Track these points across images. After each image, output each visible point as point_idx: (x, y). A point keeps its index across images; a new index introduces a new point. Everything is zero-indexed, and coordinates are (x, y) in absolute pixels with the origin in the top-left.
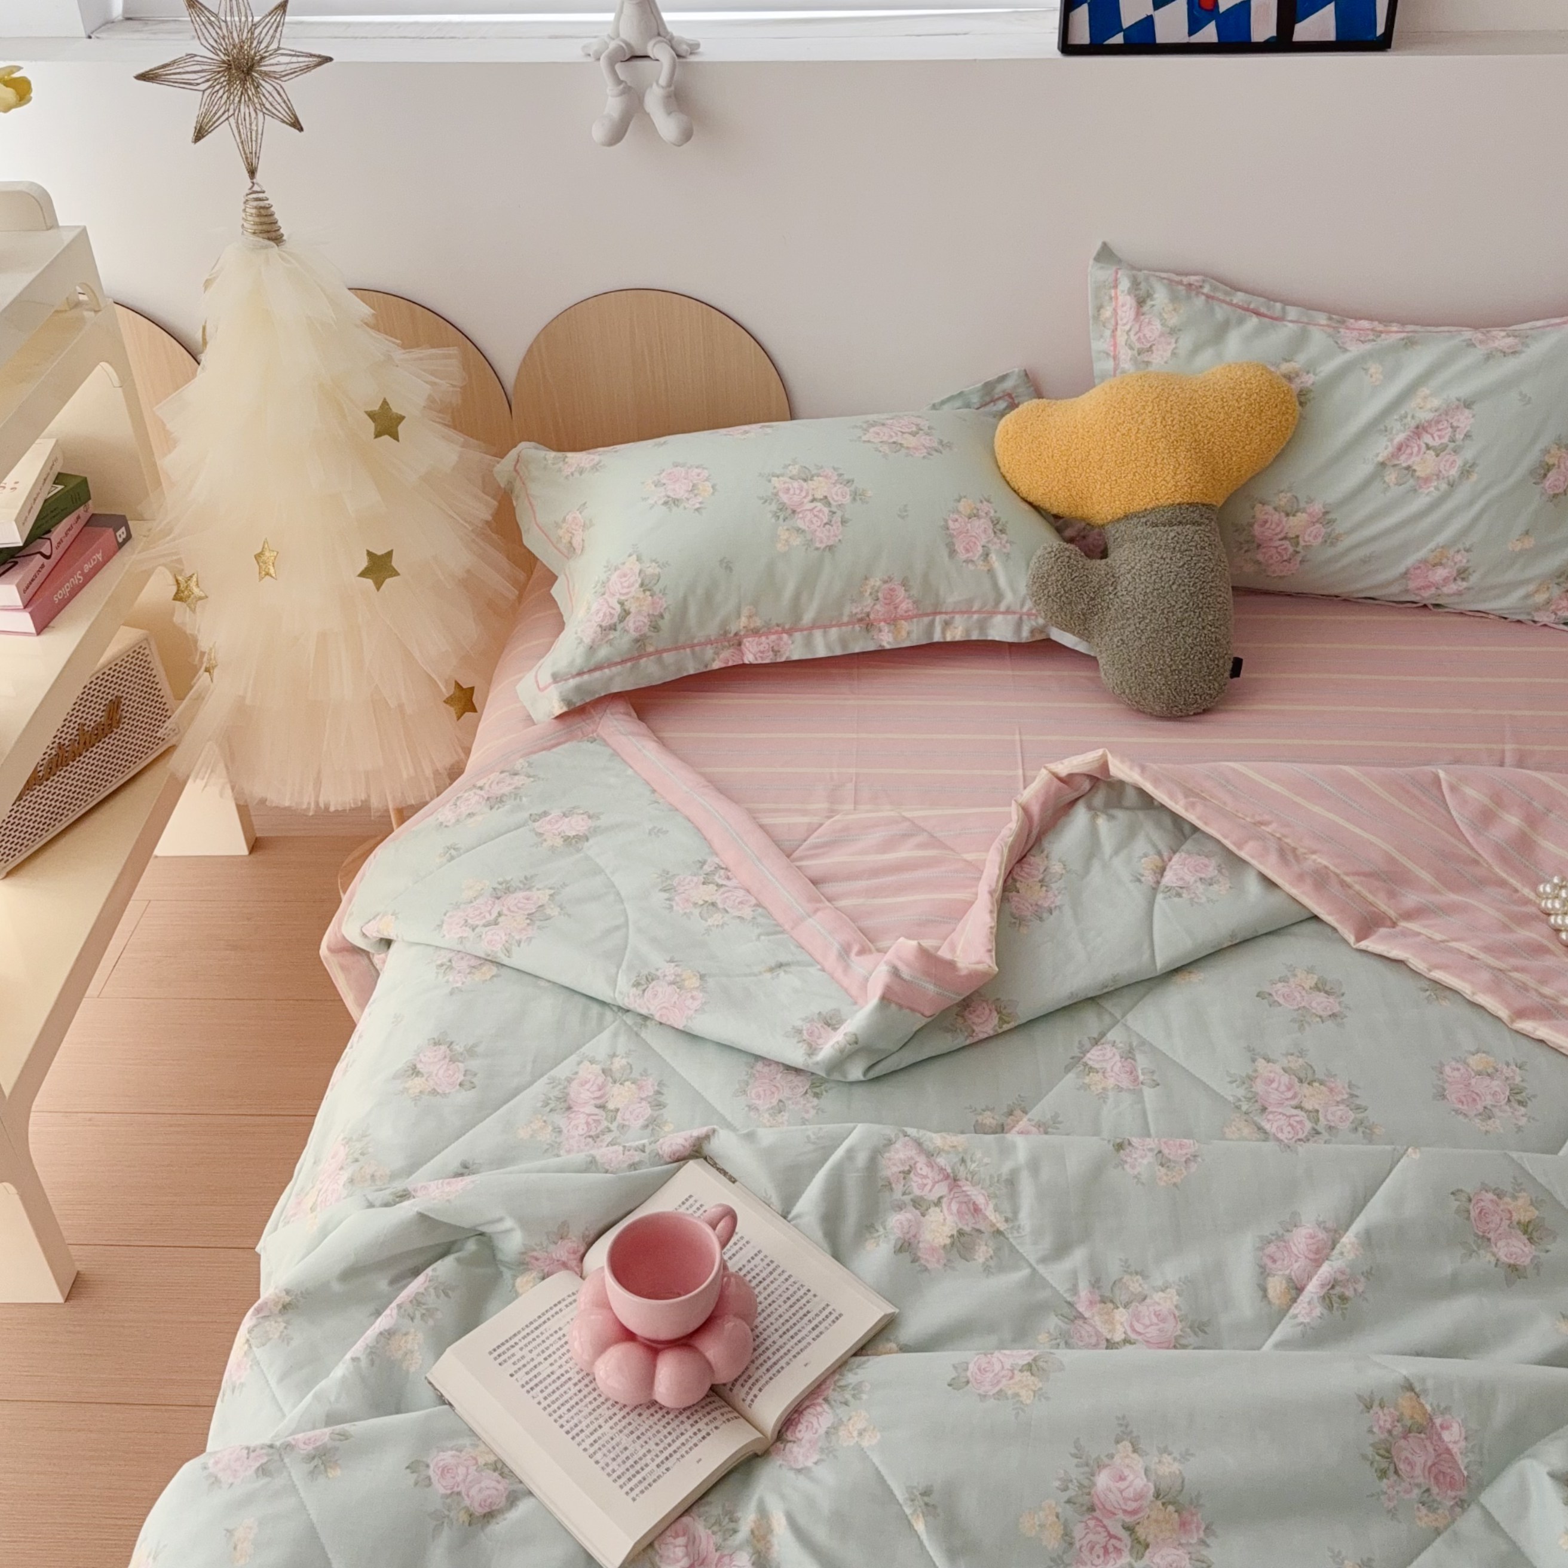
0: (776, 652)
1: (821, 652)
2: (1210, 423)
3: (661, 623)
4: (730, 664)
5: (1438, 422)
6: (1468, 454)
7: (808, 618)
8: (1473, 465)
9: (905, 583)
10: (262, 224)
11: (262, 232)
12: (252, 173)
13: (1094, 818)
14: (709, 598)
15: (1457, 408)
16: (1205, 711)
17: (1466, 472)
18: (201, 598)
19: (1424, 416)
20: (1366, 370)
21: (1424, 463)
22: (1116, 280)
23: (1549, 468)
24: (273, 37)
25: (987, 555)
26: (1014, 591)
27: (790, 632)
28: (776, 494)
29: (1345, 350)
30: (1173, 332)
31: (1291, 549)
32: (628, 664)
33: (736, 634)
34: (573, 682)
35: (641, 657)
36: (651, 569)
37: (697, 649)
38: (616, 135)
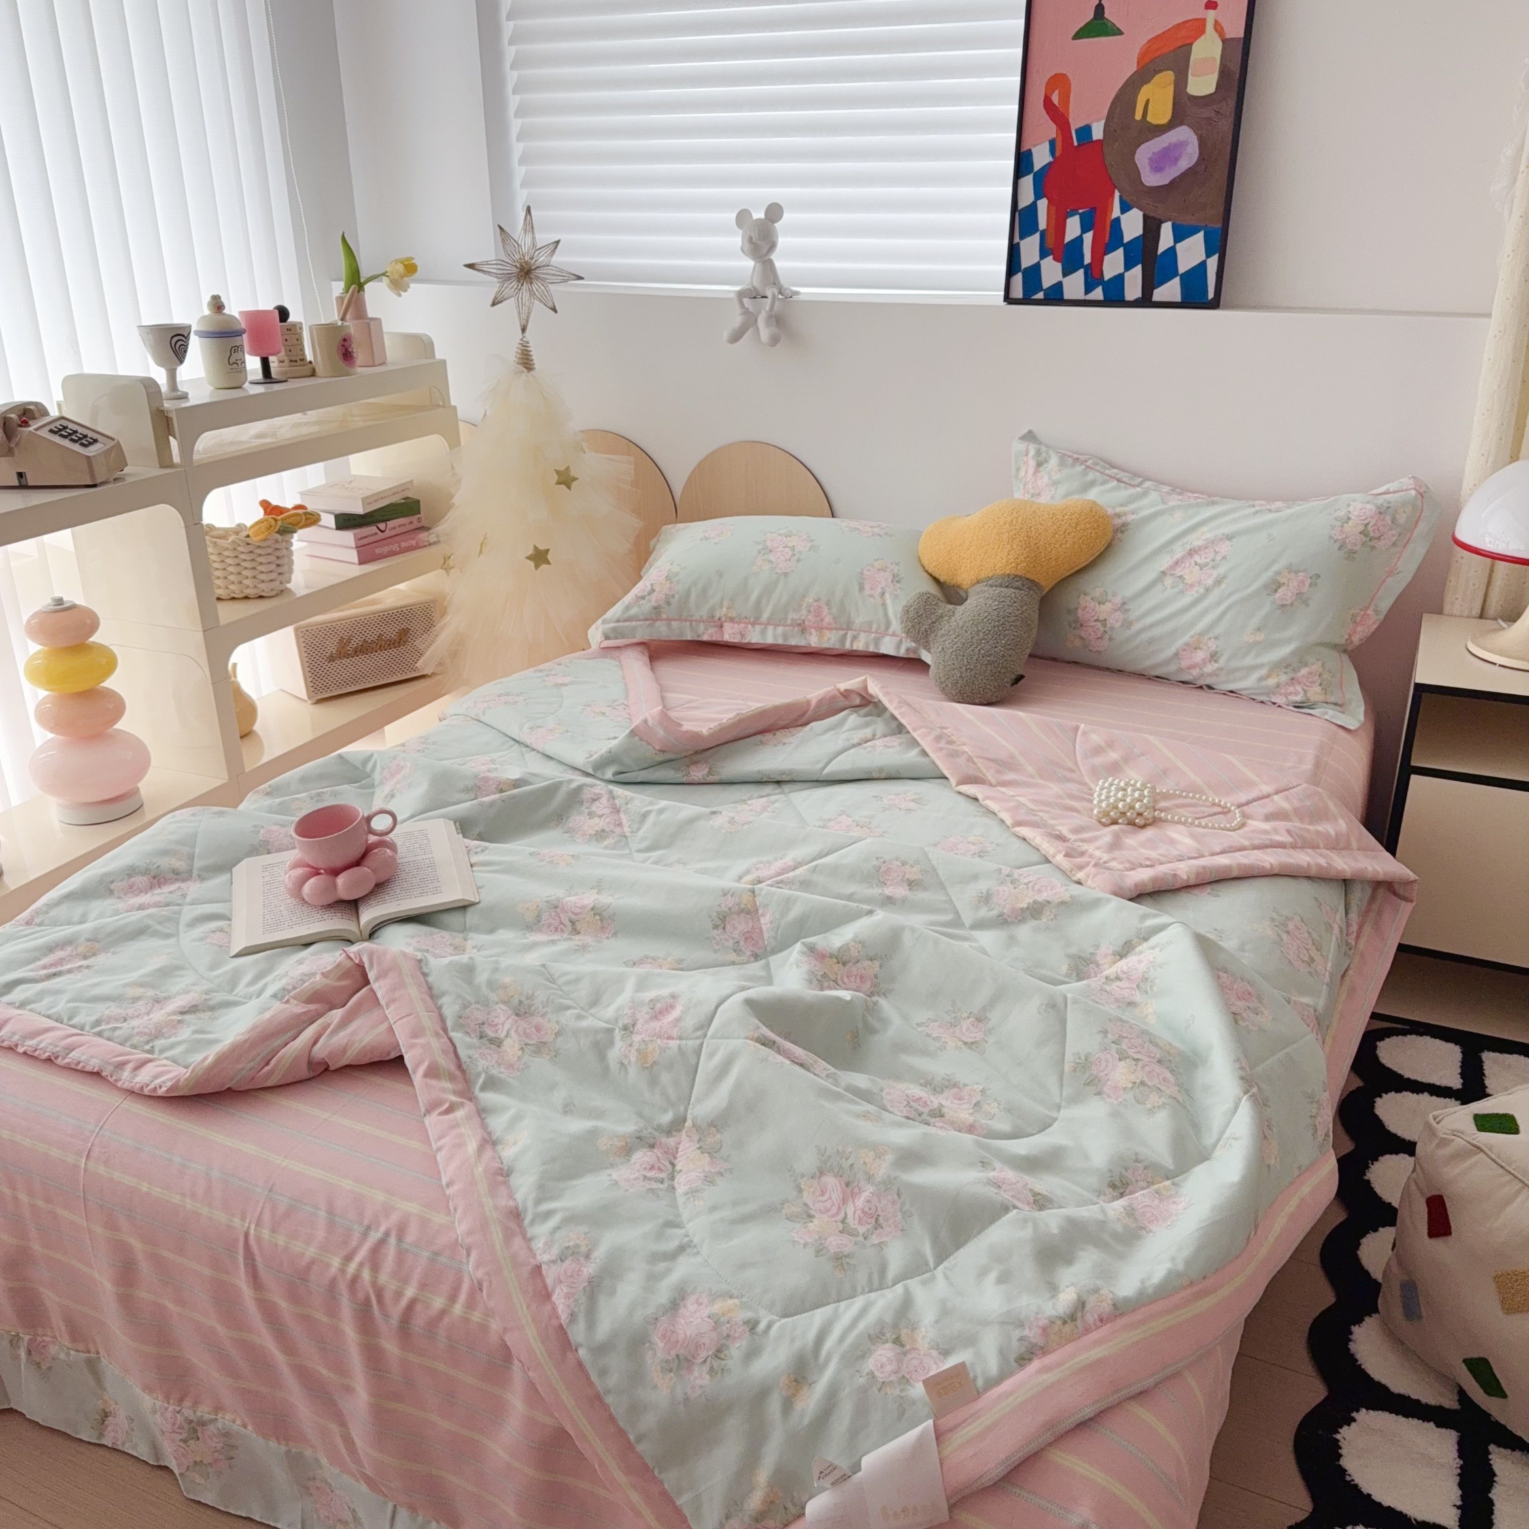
0: (743, 636)
3: (672, 600)
4: (714, 638)
5: (1206, 548)
6: (1221, 570)
7: (765, 616)
8: (1224, 577)
9: (828, 604)
10: (522, 359)
11: (524, 363)
14: (704, 591)
15: (1221, 539)
17: (1218, 582)
19: (1197, 543)
20: (1173, 515)
21: (1190, 573)
22: (1028, 450)
23: (1280, 585)
24: (547, 258)
25: (884, 593)
27: (753, 624)
28: (765, 541)
29: (1166, 504)
30: (1055, 483)
31: (1102, 629)
32: (648, 622)
33: (719, 619)
34: (612, 625)
35: (657, 620)
36: (675, 569)
37: (694, 623)
38: (736, 337)
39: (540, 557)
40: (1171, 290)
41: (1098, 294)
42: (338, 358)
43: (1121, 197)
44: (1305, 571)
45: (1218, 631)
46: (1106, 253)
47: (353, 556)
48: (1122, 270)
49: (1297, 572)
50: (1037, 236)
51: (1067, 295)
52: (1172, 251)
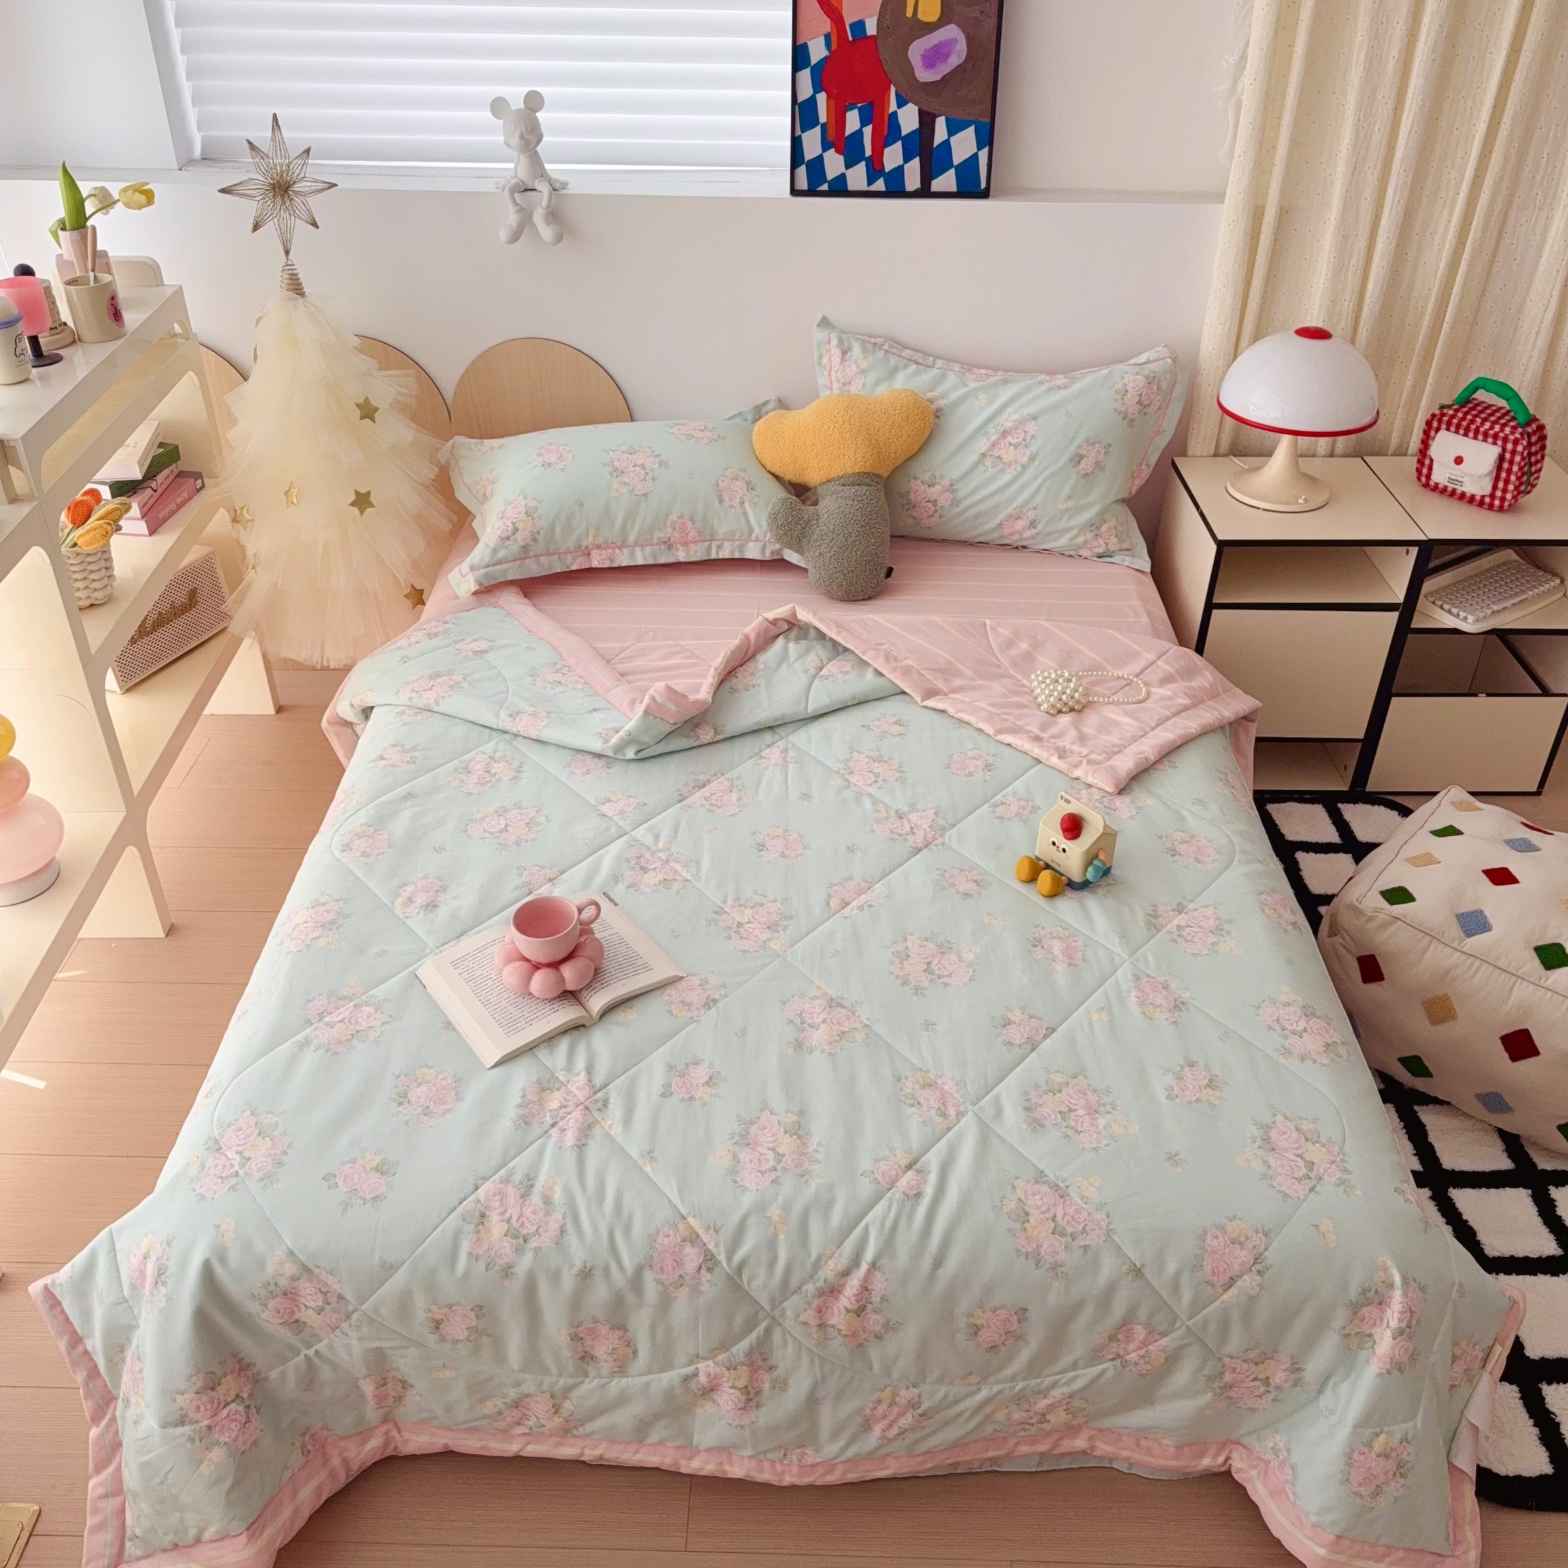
0: (612, 561)
1: (640, 561)
2: (877, 423)
3: (538, 537)
4: (583, 567)
5: (1016, 428)
6: (1033, 448)
7: (631, 539)
8: (1036, 455)
10: (292, 284)
11: (295, 290)
12: (287, 252)
13: (787, 643)
14: (568, 523)
15: (1028, 420)
16: (869, 598)
17: (1032, 459)
18: (250, 520)
19: (1008, 425)
20: (977, 397)
21: (1008, 454)
22: (829, 339)
23: (1082, 457)
24: (301, 170)
25: (743, 503)
26: (760, 527)
27: (620, 548)
28: (612, 462)
29: (967, 385)
30: (864, 372)
31: (933, 508)
32: (518, 563)
33: (586, 548)
34: (483, 571)
35: (525, 558)
36: (533, 504)
37: (562, 556)
38: (515, 237)
39: (362, 501)
40: (946, 181)
41: (880, 185)
42: (110, 322)
43: (897, 92)
44: (1099, 442)
45: (1037, 501)
46: (886, 145)
47: (142, 526)
48: (899, 161)
49: (1093, 444)
50: (818, 129)
51: (851, 187)
52: (946, 144)
